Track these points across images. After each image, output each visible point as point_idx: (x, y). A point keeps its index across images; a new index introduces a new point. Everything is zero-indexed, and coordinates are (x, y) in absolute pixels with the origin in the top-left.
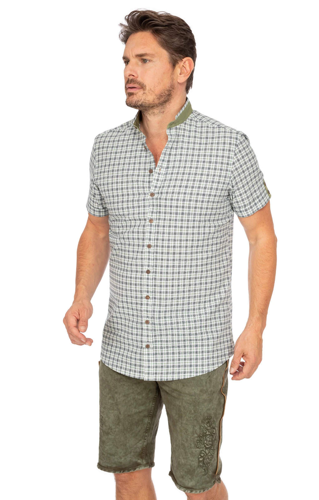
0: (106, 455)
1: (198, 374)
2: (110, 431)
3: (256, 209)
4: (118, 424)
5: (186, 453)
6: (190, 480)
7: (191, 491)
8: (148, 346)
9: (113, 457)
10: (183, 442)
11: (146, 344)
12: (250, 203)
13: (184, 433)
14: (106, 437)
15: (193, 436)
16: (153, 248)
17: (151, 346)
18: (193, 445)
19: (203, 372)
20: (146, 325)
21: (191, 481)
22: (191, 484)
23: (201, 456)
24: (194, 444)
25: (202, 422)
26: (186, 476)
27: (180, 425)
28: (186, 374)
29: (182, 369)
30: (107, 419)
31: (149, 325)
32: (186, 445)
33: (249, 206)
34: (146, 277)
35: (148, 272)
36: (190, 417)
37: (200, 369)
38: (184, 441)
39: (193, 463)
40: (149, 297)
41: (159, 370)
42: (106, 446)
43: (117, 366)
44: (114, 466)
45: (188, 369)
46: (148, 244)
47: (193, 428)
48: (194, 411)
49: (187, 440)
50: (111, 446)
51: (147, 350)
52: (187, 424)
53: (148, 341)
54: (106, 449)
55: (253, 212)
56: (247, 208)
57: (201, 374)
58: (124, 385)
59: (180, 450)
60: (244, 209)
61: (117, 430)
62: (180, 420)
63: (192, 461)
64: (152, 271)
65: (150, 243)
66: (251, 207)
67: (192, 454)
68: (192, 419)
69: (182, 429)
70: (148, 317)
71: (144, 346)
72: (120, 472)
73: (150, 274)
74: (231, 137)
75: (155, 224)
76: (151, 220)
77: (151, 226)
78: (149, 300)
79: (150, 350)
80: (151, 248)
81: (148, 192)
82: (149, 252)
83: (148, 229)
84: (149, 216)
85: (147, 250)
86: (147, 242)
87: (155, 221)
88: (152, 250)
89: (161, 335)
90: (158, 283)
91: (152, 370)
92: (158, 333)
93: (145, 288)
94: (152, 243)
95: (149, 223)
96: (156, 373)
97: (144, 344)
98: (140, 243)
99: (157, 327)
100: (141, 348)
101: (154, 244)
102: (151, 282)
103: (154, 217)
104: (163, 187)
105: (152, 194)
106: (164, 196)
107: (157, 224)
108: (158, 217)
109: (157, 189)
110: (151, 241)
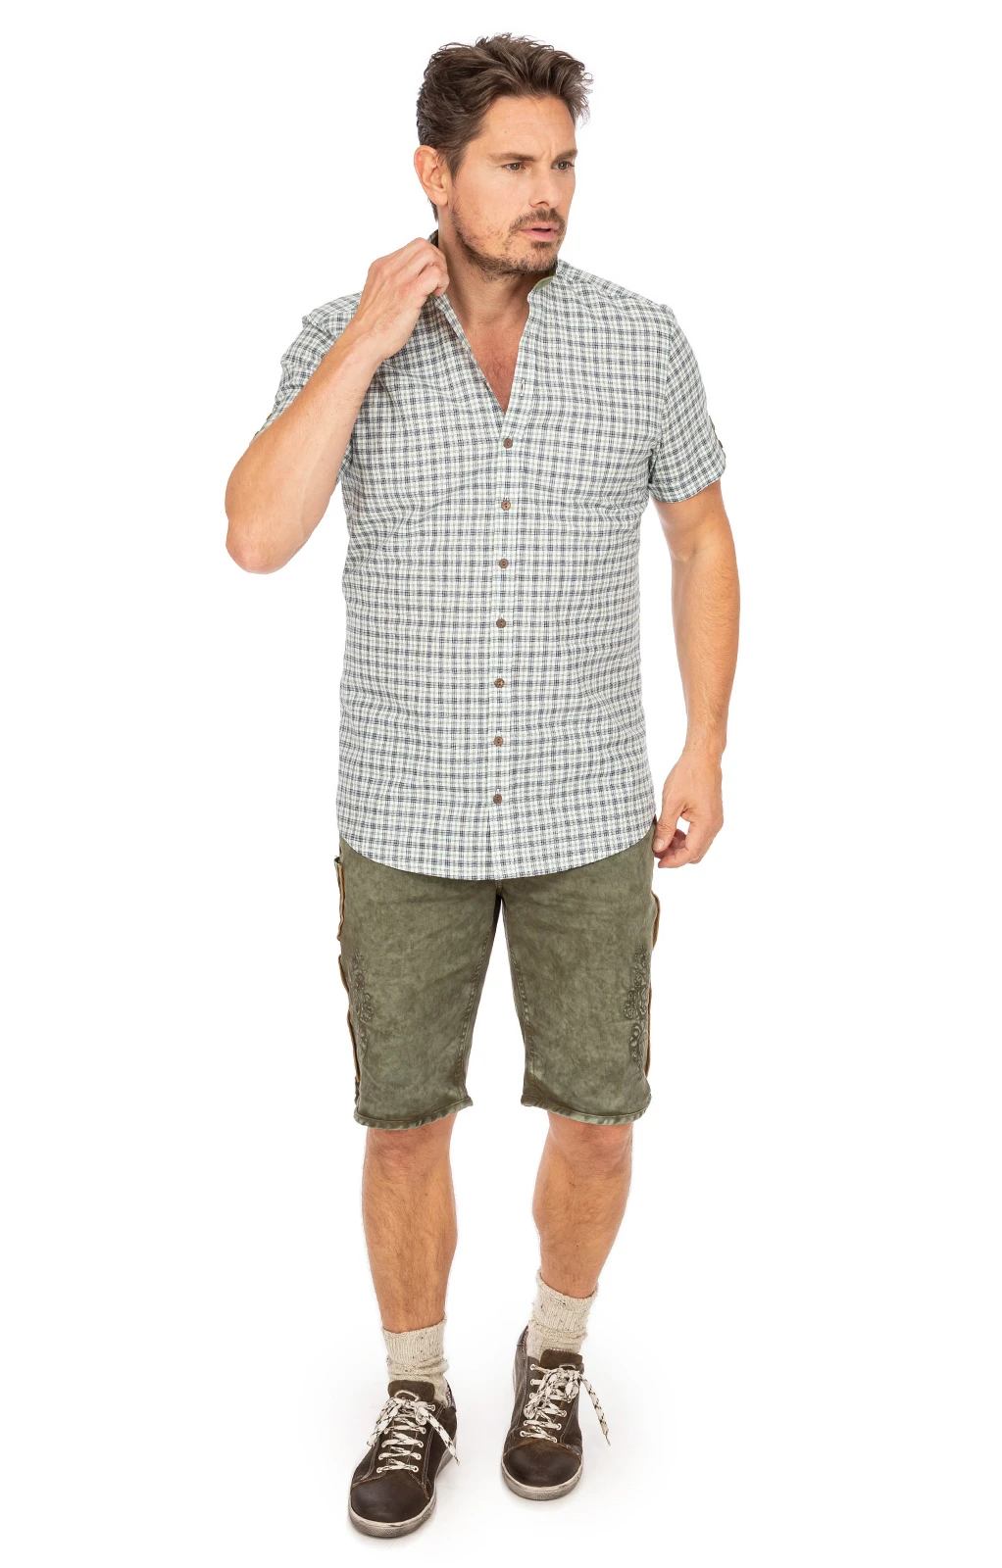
0: (383, 1090)
1: (612, 852)
3: (704, 481)
5: (602, 1034)
8: (497, 799)
9: (402, 1091)
10: (594, 1010)
11: (494, 794)
12: (692, 470)
13: (597, 991)
14: (383, 1044)
15: (616, 993)
16: (513, 568)
17: (506, 798)
18: (618, 1014)
19: (620, 846)
20: (495, 748)
23: (633, 1036)
24: (620, 1011)
25: (635, 960)
27: (584, 975)
29: (576, 846)
31: (503, 748)
32: (603, 1015)
33: (690, 477)
34: (497, 635)
35: (501, 623)
36: (610, 952)
37: (613, 840)
38: (596, 1008)
39: (619, 1054)
40: (503, 682)
41: (526, 853)
42: (383, 1068)
44: (404, 1111)
45: (588, 843)
46: (500, 558)
47: (618, 976)
48: (618, 936)
49: (604, 1005)
51: (495, 808)
52: (602, 968)
53: (499, 787)
54: (383, 1075)
55: (698, 489)
56: (685, 480)
57: (617, 851)
59: (585, 1031)
60: (678, 484)
62: (584, 963)
63: (617, 1050)
64: (511, 620)
65: (504, 557)
66: (694, 478)
67: (616, 1034)
68: (613, 954)
69: (591, 981)
70: (499, 729)
71: (490, 800)
72: (417, 1125)
73: (505, 629)
74: (657, 321)
75: (515, 512)
76: (505, 504)
77: (506, 516)
78: (503, 689)
79: (502, 807)
80: (508, 568)
81: (498, 435)
82: (503, 578)
83: (498, 524)
84: (500, 493)
85: (499, 573)
86: (498, 555)
87: (516, 505)
88: (510, 571)
89: (527, 770)
90: (525, 647)
91: (511, 854)
92: (521, 764)
93: (494, 662)
94: (511, 555)
95: (502, 511)
96: (520, 860)
97: (489, 794)
98: (479, 556)
99: (522, 750)
100: (479, 805)
101: (514, 558)
102: (509, 647)
103: (511, 496)
104: (530, 426)
105: (508, 443)
106: (535, 449)
107: (520, 511)
108: (520, 496)
109: (516, 430)
110: (508, 552)
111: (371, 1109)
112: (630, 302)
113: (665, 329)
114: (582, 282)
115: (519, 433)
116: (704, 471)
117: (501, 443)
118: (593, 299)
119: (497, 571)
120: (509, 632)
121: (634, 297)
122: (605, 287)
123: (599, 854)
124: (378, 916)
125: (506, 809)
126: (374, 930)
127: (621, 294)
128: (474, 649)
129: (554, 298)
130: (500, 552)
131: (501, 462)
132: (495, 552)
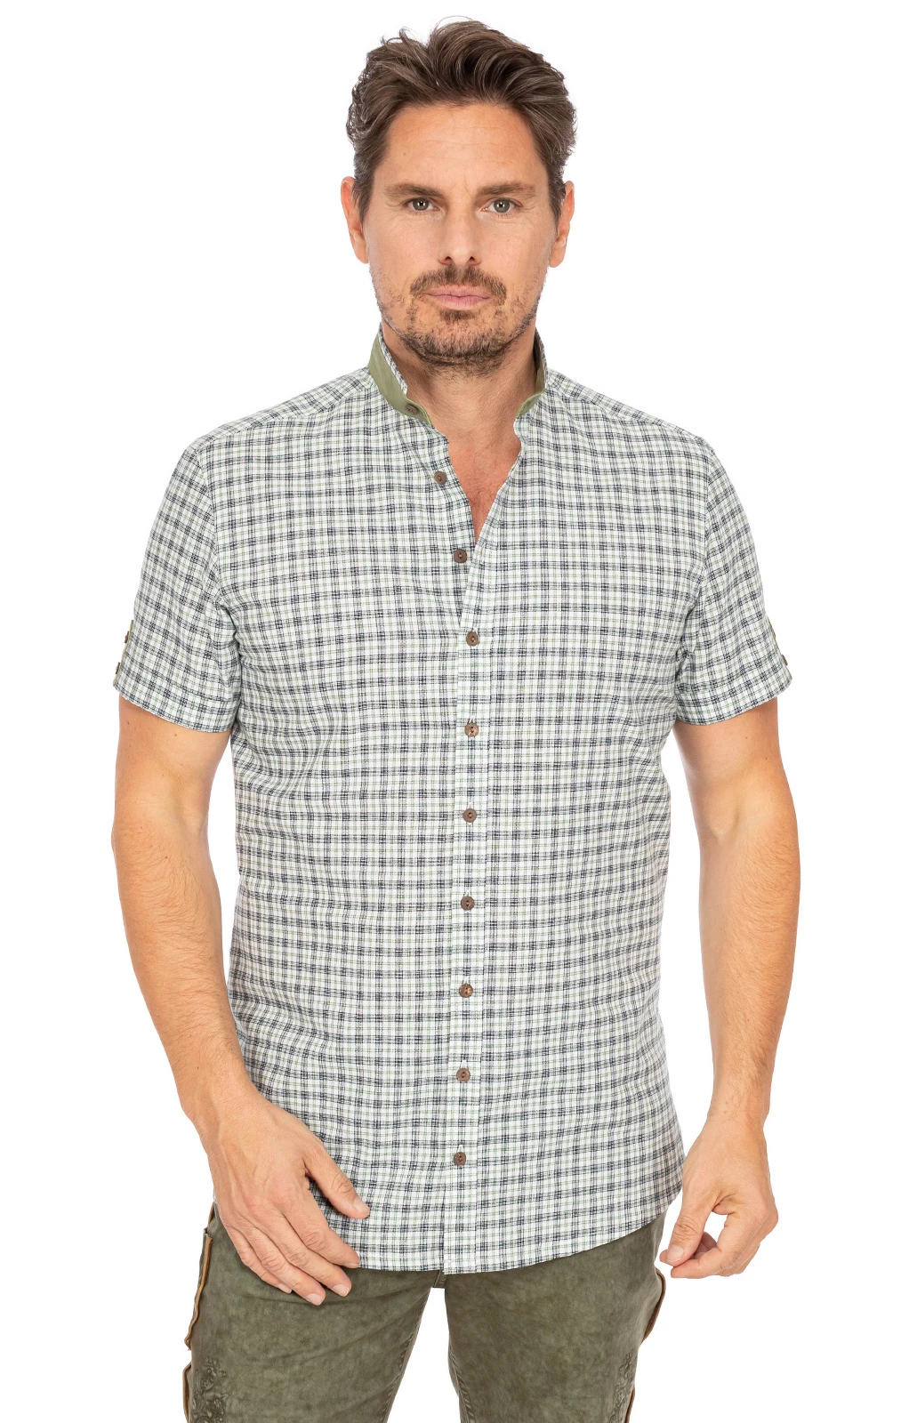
1: (617, 1236)
8: (460, 1160)
11: (455, 1151)
16: (483, 821)
17: (472, 1157)
19: (628, 1226)
20: (457, 1085)
27: (558, 1405)
28: (580, 1240)
29: (566, 1226)
31: (469, 1086)
34: (462, 920)
35: (467, 903)
37: (619, 1218)
40: (472, 989)
41: (493, 1235)
45: (584, 1222)
46: (464, 808)
47: (603, 1404)
51: (455, 1172)
53: (463, 1143)
57: (624, 1234)
64: (482, 898)
65: (470, 805)
70: (465, 1057)
71: (448, 1160)
73: (474, 911)
74: (688, 455)
75: (485, 738)
76: (471, 728)
77: (472, 745)
78: (472, 999)
79: (466, 1171)
80: (476, 822)
81: (457, 627)
82: (470, 837)
83: (461, 757)
84: (463, 712)
85: (464, 830)
86: (462, 803)
88: (479, 826)
89: (505, 1118)
90: (503, 936)
92: (497, 1109)
93: (458, 960)
94: (481, 803)
95: (466, 738)
96: (484, 1247)
97: (448, 1151)
98: (433, 806)
99: (499, 1088)
100: (432, 1166)
101: (484, 808)
102: (479, 938)
103: (479, 716)
104: (504, 609)
105: (472, 638)
106: (513, 641)
107: (492, 738)
108: (493, 715)
109: (483, 617)
110: (477, 798)
112: (652, 431)
114: (583, 401)
115: (488, 622)
116: (748, 685)
117: (462, 638)
118: (598, 427)
119: (461, 826)
120: (478, 915)
121: (658, 423)
122: (616, 409)
123: (598, 1237)
124: (259, 1315)
125: (471, 1174)
126: (249, 1336)
127: (639, 419)
128: (429, 941)
129: (539, 423)
130: (465, 798)
131: (462, 665)
132: (457, 798)
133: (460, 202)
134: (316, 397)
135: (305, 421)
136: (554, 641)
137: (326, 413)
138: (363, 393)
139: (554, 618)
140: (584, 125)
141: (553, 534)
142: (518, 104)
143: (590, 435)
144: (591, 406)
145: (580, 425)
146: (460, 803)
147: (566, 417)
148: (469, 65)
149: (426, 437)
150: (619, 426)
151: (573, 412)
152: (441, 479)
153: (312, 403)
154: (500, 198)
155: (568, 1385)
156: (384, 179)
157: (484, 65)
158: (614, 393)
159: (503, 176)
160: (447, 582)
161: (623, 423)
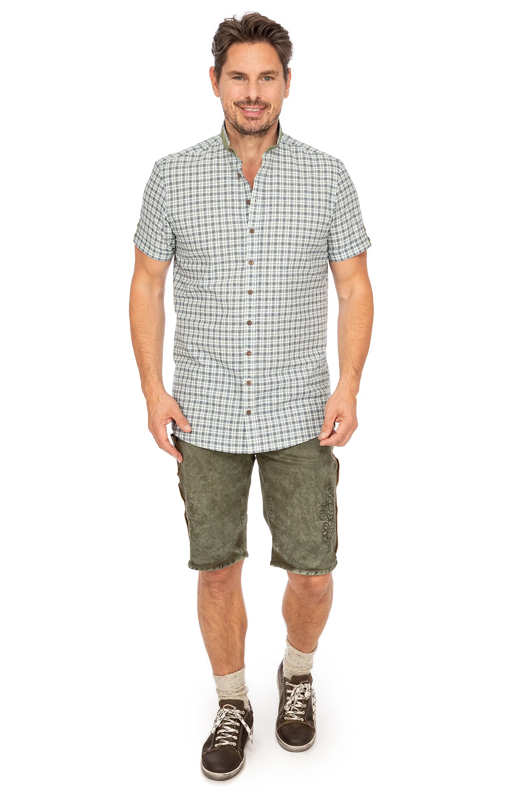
2: (204, 519)
4: (213, 509)
5: (308, 527)
6: (314, 560)
7: (316, 573)
8: (249, 413)
9: (211, 551)
10: (303, 515)
11: (247, 410)
13: (305, 505)
14: (201, 528)
15: (315, 506)
16: (255, 294)
17: (253, 412)
18: (316, 517)
20: (247, 387)
21: (316, 561)
22: (315, 564)
23: (324, 529)
24: (317, 516)
25: (325, 489)
26: (309, 556)
27: (298, 496)
30: (199, 505)
31: (251, 387)
32: (308, 517)
34: (247, 329)
35: (249, 323)
36: (312, 484)
38: (305, 514)
39: (317, 538)
42: (200, 539)
43: (202, 441)
44: (212, 561)
46: (248, 290)
47: (316, 496)
48: (315, 476)
49: (309, 512)
50: (207, 538)
51: (247, 417)
52: (308, 493)
53: (249, 407)
58: (219, 460)
59: (300, 526)
61: (212, 516)
62: (298, 490)
63: (316, 536)
64: (254, 321)
65: (251, 289)
67: (315, 527)
68: (313, 485)
69: (302, 499)
70: (250, 377)
71: (245, 413)
72: (220, 568)
74: (332, 166)
75: (256, 266)
76: (251, 262)
77: (251, 268)
78: (251, 356)
79: (252, 417)
80: (252, 295)
81: (247, 227)
82: (250, 300)
83: (248, 272)
84: (248, 257)
85: (248, 297)
87: (256, 263)
88: (254, 296)
89: (264, 398)
90: (262, 335)
91: (257, 441)
92: (261, 395)
93: (246, 343)
94: (254, 288)
95: (249, 265)
96: (262, 443)
97: (244, 410)
98: (238, 289)
99: (261, 388)
100: (239, 415)
101: (255, 290)
102: (253, 335)
103: (254, 258)
104: (263, 221)
105: (252, 231)
106: (266, 232)
107: (258, 265)
108: (259, 257)
109: (256, 223)
110: (253, 286)
111: (196, 561)
113: (335, 170)
114: (296, 146)
115: (257, 225)
117: (248, 231)
118: (300, 155)
119: (247, 296)
120: (253, 327)
122: (308, 149)
125: (253, 417)
127: (316, 152)
128: (236, 336)
129: (278, 155)
130: (249, 286)
131: (249, 240)
132: (246, 286)
133: (253, 78)
134: (202, 145)
135: (198, 155)
136: (280, 232)
137: (205, 151)
138: (218, 144)
139: (280, 224)
140: (295, 49)
141: (281, 195)
142: (273, 43)
143: (297, 158)
144: (299, 148)
145: (294, 155)
146: (247, 288)
147: (289, 152)
148: (256, 29)
149: (236, 161)
150: (308, 155)
151: (292, 150)
152: (239, 176)
153: (201, 147)
154: (266, 76)
155: (301, 487)
156: (225, 69)
157: (261, 29)
158: (308, 143)
159: (268, 68)
160: (244, 211)
161: (309, 154)
